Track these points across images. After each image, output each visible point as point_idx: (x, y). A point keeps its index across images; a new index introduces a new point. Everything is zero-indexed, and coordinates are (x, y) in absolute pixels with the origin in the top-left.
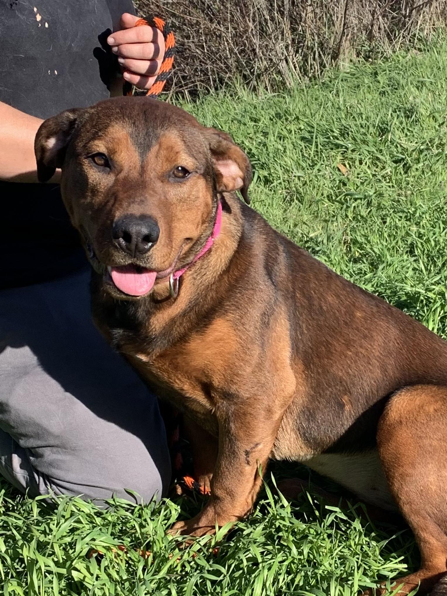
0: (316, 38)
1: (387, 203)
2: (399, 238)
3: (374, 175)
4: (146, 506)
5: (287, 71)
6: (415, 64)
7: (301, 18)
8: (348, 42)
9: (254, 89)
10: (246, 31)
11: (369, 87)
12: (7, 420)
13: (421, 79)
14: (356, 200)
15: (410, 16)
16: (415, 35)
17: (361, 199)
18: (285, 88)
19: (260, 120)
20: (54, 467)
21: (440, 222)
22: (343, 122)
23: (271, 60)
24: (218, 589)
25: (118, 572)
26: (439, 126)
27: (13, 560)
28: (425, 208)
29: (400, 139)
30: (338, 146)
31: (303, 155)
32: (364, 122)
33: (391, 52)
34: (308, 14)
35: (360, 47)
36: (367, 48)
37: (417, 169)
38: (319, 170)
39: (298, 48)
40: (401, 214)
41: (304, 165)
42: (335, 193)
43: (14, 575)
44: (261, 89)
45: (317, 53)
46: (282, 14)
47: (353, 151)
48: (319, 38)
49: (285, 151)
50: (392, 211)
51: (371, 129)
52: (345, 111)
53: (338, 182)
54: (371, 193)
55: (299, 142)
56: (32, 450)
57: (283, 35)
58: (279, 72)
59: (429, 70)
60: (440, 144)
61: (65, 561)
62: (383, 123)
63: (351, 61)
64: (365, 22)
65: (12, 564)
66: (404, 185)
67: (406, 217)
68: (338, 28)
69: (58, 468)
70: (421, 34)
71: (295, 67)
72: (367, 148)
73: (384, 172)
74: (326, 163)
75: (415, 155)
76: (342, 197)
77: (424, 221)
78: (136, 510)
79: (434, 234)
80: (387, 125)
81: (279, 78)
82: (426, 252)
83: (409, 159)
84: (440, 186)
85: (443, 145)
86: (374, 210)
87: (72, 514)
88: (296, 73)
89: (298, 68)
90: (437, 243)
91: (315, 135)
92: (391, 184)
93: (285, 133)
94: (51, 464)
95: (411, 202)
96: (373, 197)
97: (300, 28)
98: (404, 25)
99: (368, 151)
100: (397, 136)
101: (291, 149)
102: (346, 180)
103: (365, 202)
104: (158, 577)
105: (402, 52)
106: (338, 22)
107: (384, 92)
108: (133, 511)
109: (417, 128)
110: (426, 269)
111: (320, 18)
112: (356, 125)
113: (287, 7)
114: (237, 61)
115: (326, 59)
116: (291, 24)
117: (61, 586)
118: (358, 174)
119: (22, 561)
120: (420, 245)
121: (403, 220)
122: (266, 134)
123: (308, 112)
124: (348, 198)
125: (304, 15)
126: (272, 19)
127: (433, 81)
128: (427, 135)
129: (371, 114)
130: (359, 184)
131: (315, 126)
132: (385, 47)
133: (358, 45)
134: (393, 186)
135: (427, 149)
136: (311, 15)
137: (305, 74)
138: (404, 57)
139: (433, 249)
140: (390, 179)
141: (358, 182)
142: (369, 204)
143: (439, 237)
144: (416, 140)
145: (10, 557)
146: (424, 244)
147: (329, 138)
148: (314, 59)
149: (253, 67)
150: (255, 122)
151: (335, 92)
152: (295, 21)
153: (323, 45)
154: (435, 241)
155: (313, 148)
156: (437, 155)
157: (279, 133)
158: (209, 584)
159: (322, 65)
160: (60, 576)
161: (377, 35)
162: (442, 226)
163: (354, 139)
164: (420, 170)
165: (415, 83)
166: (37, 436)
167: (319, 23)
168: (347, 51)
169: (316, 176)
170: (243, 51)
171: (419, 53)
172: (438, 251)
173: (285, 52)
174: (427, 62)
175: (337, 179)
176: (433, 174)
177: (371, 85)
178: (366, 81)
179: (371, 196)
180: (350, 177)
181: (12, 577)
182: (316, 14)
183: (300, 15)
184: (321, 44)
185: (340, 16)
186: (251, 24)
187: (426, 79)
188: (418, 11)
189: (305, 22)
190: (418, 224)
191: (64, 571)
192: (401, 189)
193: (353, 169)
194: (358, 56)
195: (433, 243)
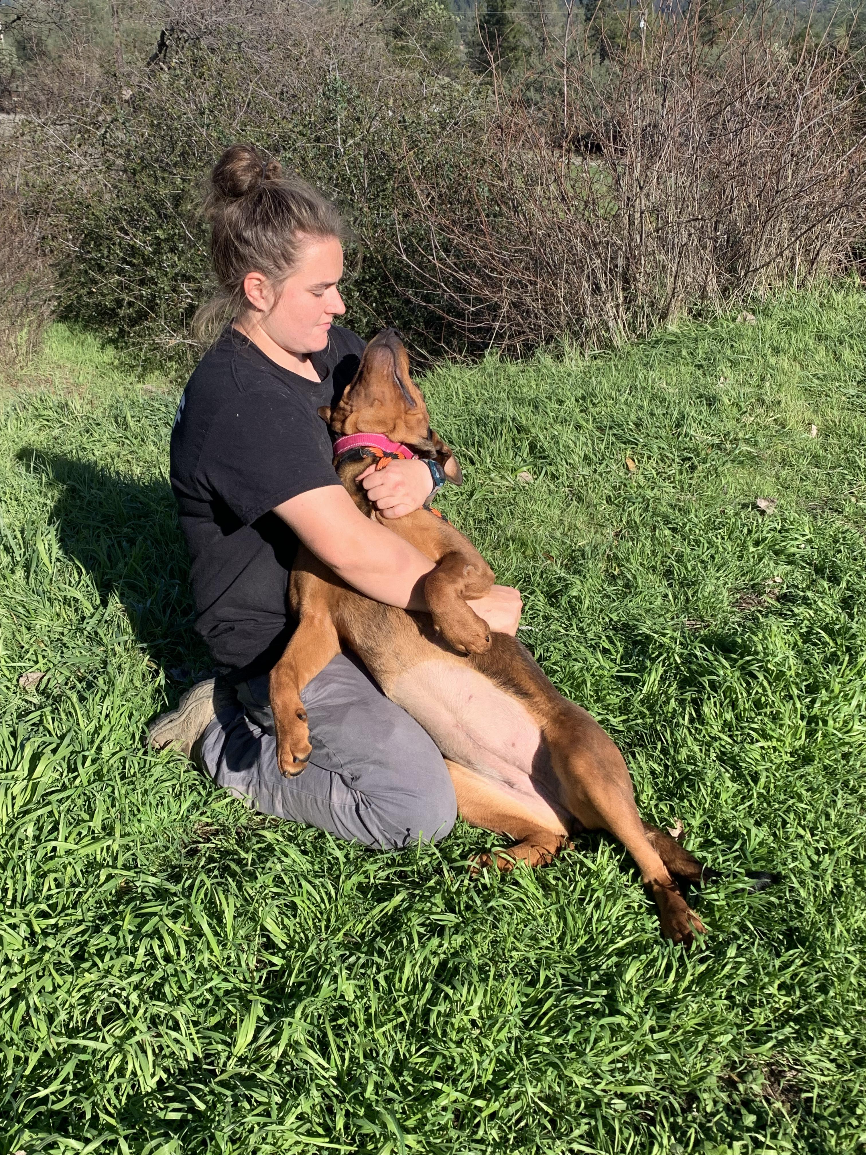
2: (660, 557)
5: (615, 329)
7: (635, 278)
14: (633, 504)
15: (744, 279)
16: (749, 295)
17: (638, 504)
18: (612, 346)
26: (740, 414)
29: (695, 431)
33: (721, 313)
35: (692, 306)
36: (698, 308)
38: (607, 466)
39: (629, 307)
41: (594, 458)
44: (588, 344)
45: (646, 313)
46: (616, 276)
47: (644, 446)
48: (650, 298)
54: (650, 498)
58: (608, 330)
63: (681, 319)
64: (700, 280)
68: (670, 288)
70: (755, 294)
72: (659, 444)
73: (670, 470)
76: (621, 499)
81: (607, 335)
83: (697, 458)
85: (738, 439)
88: (625, 331)
89: (626, 326)
97: (633, 288)
98: (739, 284)
99: (659, 448)
100: (693, 429)
105: (734, 312)
107: (699, 366)
115: (655, 319)
116: (624, 283)
124: (626, 502)
125: (637, 275)
128: (724, 427)
130: (641, 484)
132: (717, 307)
133: (690, 303)
134: (674, 489)
137: (633, 332)
138: (732, 320)
140: (674, 480)
141: (642, 481)
152: (627, 281)
159: (650, 325)
161: (711, 294)
168: (677, 311)
173: (616, 310)
179: (648, 501)
182: (648, 275)
188: (754, 273)
189: (638, 282)
192: (683, 490)
194: (689, 315)
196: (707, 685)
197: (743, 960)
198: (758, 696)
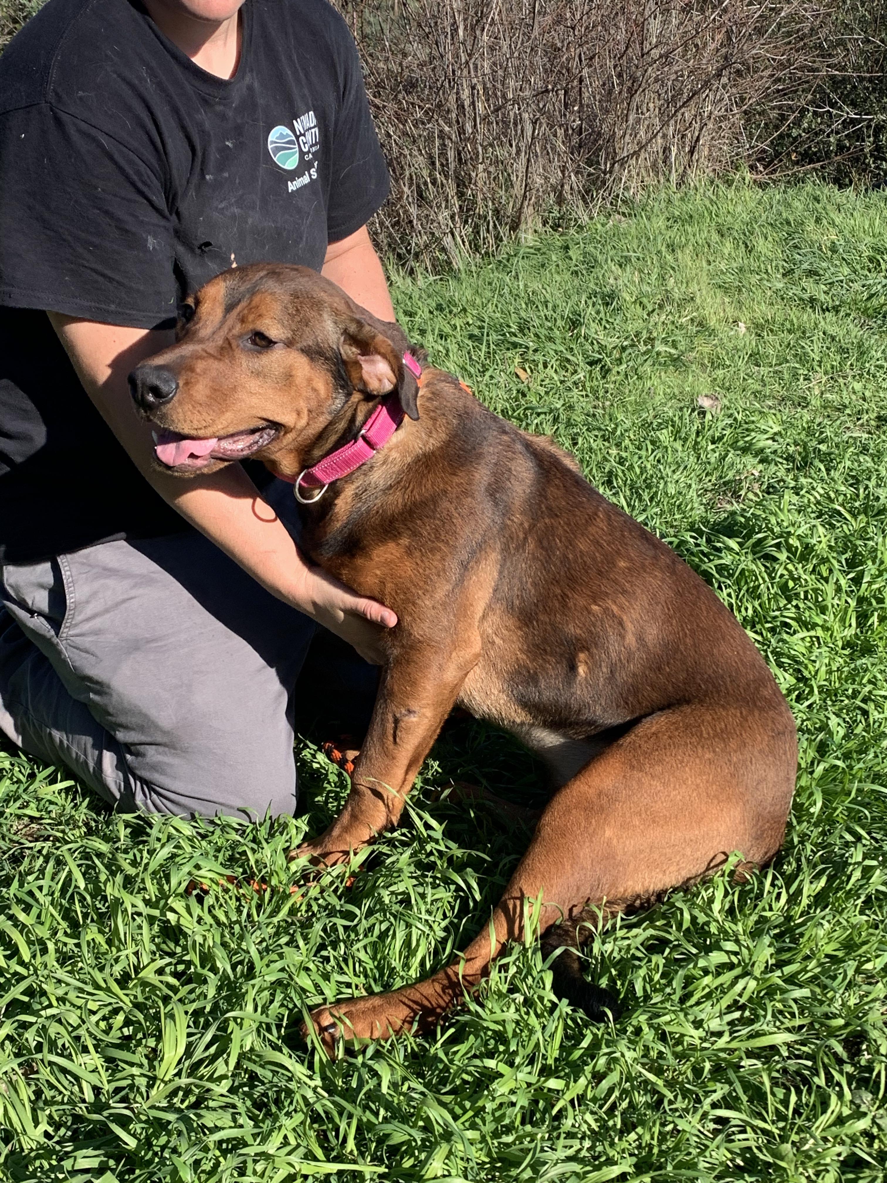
0: (490, 204)
1: (578, 417)
2: (593, 465)
3: (562, 382)
4: (261, 825)
5: (454, 248)
6: (617, 234)
7: (471, 179)
8: (531, 208)
9: (412, 272)
10: (400, 199)
11: (558, 266)
12: (106, 705)
13: (625, 254)
14: (539, 414)
15: (611, 172)
16: (618, 196)
17: (545, 413)
18: (451, 269)
19: (416, 314)
20: (157, 771)
21: (648, 442)
22: (523, 314)
23: (433, 234)
24: (353, 936)
25: (226, 913)
26: (648, 315)
27: (93, 897)
28: (628, 424)
29: (596, 333)
30: (515, 345)
31: (470, 358)
32: (549, 313)
33: (586, 218)
34: (480, 174)
35: (546, 214)
36: (556, 214)
37: (618, 373)
38: (492, 377)
39: (467, 217)
40: (596, 433)
41: (472, 370)
42: (511, 407)
43: (95, 917)
44: (419, 270)
45: (491, 224)
46: (446, 177)
47: (536, 351)
48: (493, 204)
49: (447, 355)
50: (585, 428)
51: (559, 323)
52: (526, 299)
53: (515, 392)
54: (558, 406)
55: (467, 341)
56: (132, 748)
57: (447, 201)
58: (443, 250)
59: (636, 241)
60: (649, 338)
61: (158, 900)
62: (574, 313)
63: (536, 231)
64: (553, 181)
65: (93, 902)
66: (601, 393)
67: (603, 436)
68: (518, 190)
69: (163, 773)
70: (626, 194)
71: (463, 242)
72: (554, 347)
73: (576, 377)
74: (501, 367)
75: (616, 354)
76: (521, 411)
77: (627, 441)
78: (248, 831)
79: (640, 458)
80: (580, 316)
81: (443, 257)
82: (629, 482)
83: (608, 360)
84: (648, 394)
85: (653, 339)
86: (562, 427)
87: (170, 838)
88: (465, 249)
89: (467, 243)
90: (643, 470)
91: (486, 331)
92: (584, 393)
93: (447, 329)
94: (154, 767)
95: (610, 415)
96: (561, 411)
97: (470, 192)
98: (604, 183)
99: (555, 351)
100: (593, 329)
101: (455, 350)
102: (526, 390)
103: (550, 417)
104: (275, 920)
105: (602, 218)
106: (518, 183)
107: (576, 272)
108: (244, 832)
109: (619, 318)
110: (629, 505)
111: (495, 178)
112: (538, 317)
113: (452, 166)
114: (390, 235)
115: (504, 231)
116: (458, 186)
117: (153, 932)
118: (542, 381)
119: (105, 898)
120: (620, 474)
121: (600, 441)
122: (423, 332)
123: (478, 301)
124: (528, 412)
125: (473, 174)
126: (434, 182)
127: (641, 256)
128: (631, 327)
129: (558, 302)
130: (543, 394)
131: (487, 320)
132: (579, 213)
133: (545, 211)
134: (587, 396)
135: (632, 346)
136: (483, 175)
137: (477, 250)
138: (603, 225)
139: (638, 477)
140: (584, 386)
141: (542, 391)
142: (556, 420)
143: (645, 463)
144: (618, 334)
145: (91, 894)
146: (626, 472)
147: (504, 335)
148: (488, 231)
149: (409, 244)
150: (411, 316)
151: (513, 273)
152: (462, 184)
153: (498, 212)
154: (639, 467)
155: (484, 348)
156: (645, 353)
157: (440, 330)
158: (341, 930)
159: (498, 238)
160: (151, 920)
161: (569, 197)
162: (650, 447)
163: (536, 335)
164: (623, 373)
165: (616, 259)
166: (141, 729)
167: (493, 185)
168: (530, 220)
169: (487, 385)
170: (398, 223)
171: (623, 219)
172: (645, 481)
173: (450, 223)
174: (633, 231)
175: (514, 389)
176: (640, 378)
177: (560, 263)
178: (554, 258)
179: (557, 409)
180: (531, 385)
181: (92, 921)
182: (489, 173)
183: (470, 175)
184: (496, 212)
185: (520, 175)
186: (406, 189)
187: (631, 253)
188: (622, 165)
189: (475, 184)
190: (618, 445)
191: (156, 913)
192: (597, 398)
193: (536, 374)
194: (544, 225)
195: (638, 471)
196: (714, 572)
197: (874, 863)
198: (783, 580)
